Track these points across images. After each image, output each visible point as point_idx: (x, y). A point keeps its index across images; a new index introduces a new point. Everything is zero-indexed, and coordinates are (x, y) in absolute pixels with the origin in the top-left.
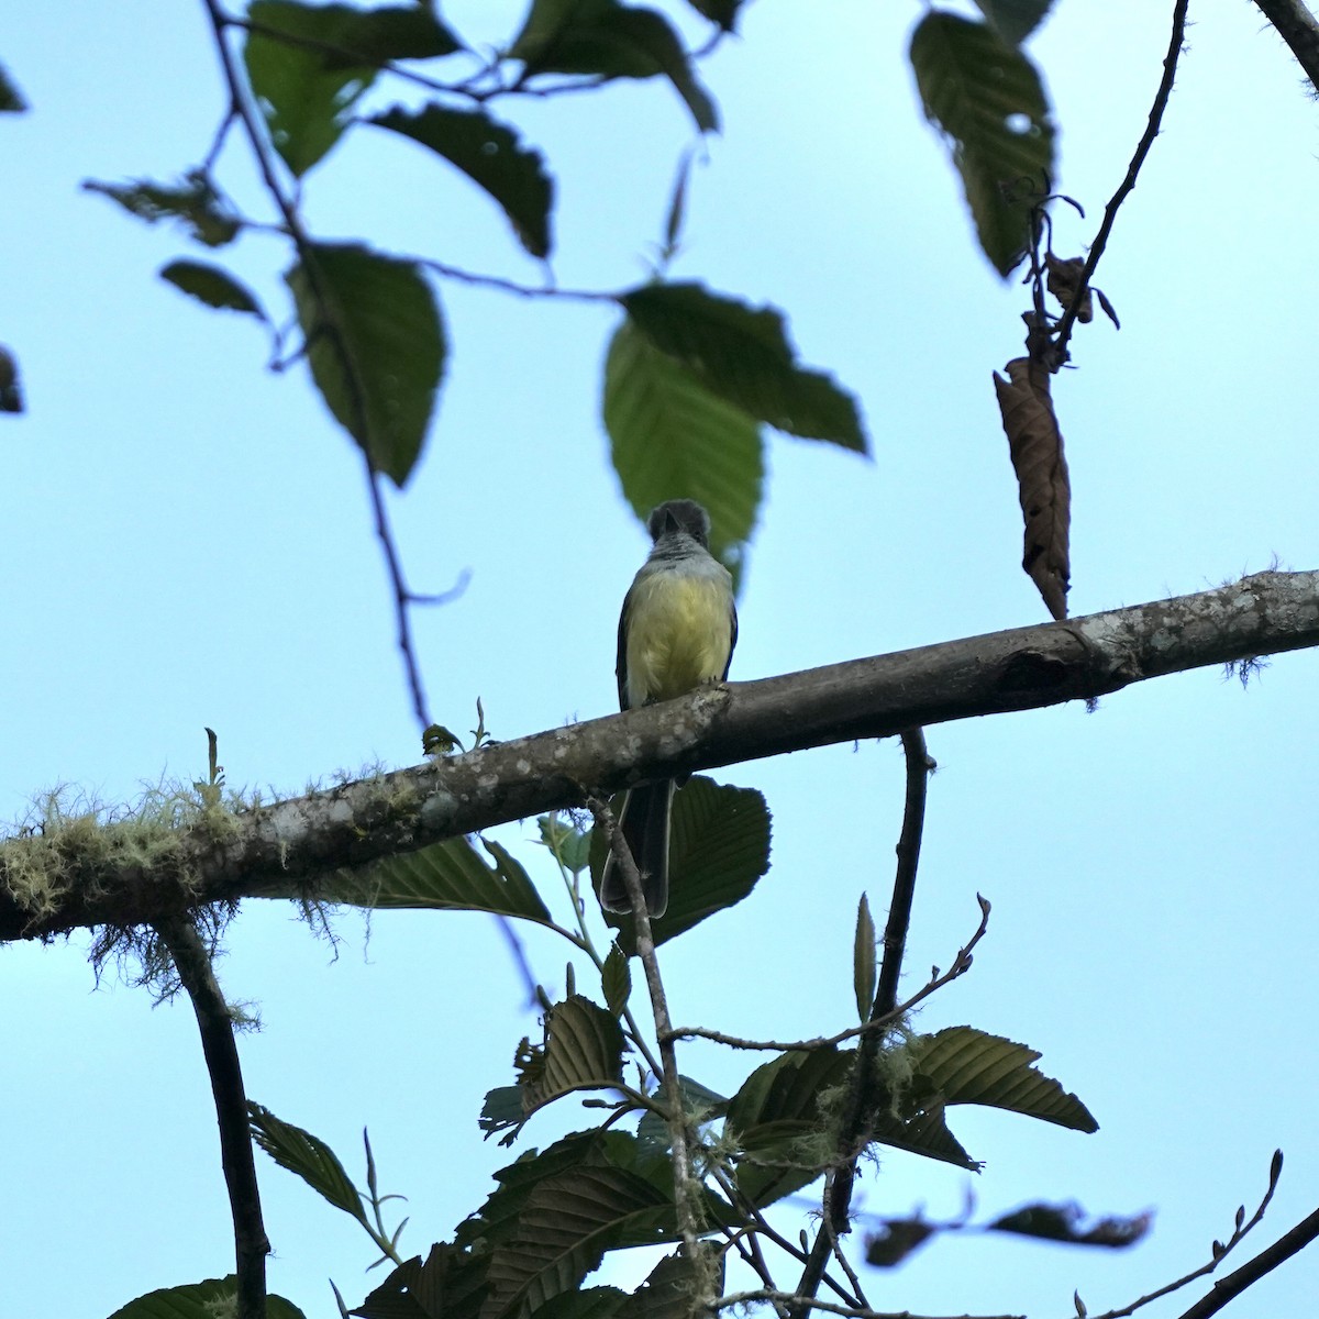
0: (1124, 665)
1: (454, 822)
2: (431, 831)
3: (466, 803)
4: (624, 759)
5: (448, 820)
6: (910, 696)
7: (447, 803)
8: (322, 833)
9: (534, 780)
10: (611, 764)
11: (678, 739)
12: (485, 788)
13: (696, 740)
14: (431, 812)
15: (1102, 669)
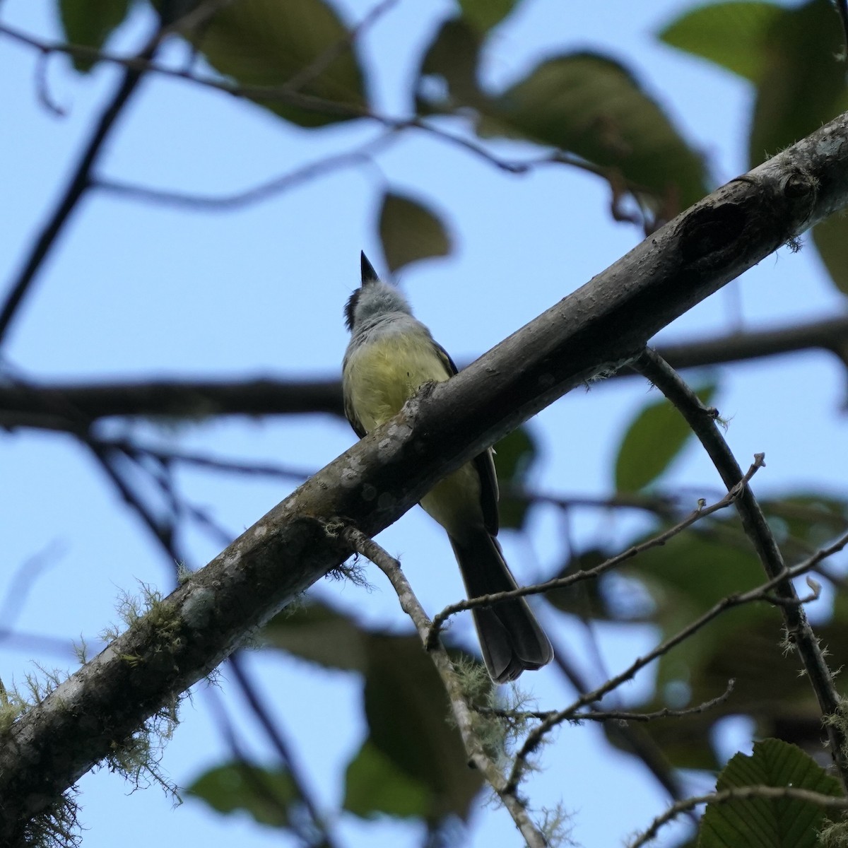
0: (794, 177)
1: (218, 611)
2: (201, 631)
3: (220, 588)
4: (350, 479)
5: (211, 612)
6: (602, 302)
7: (203, 597)
8: (97, 679)
9: (274, 536)
10: (340, 488)
11: (394, 438)
12: (232, 566)
13: (411, 431)
14: (191, 611)
15: (776, 192)
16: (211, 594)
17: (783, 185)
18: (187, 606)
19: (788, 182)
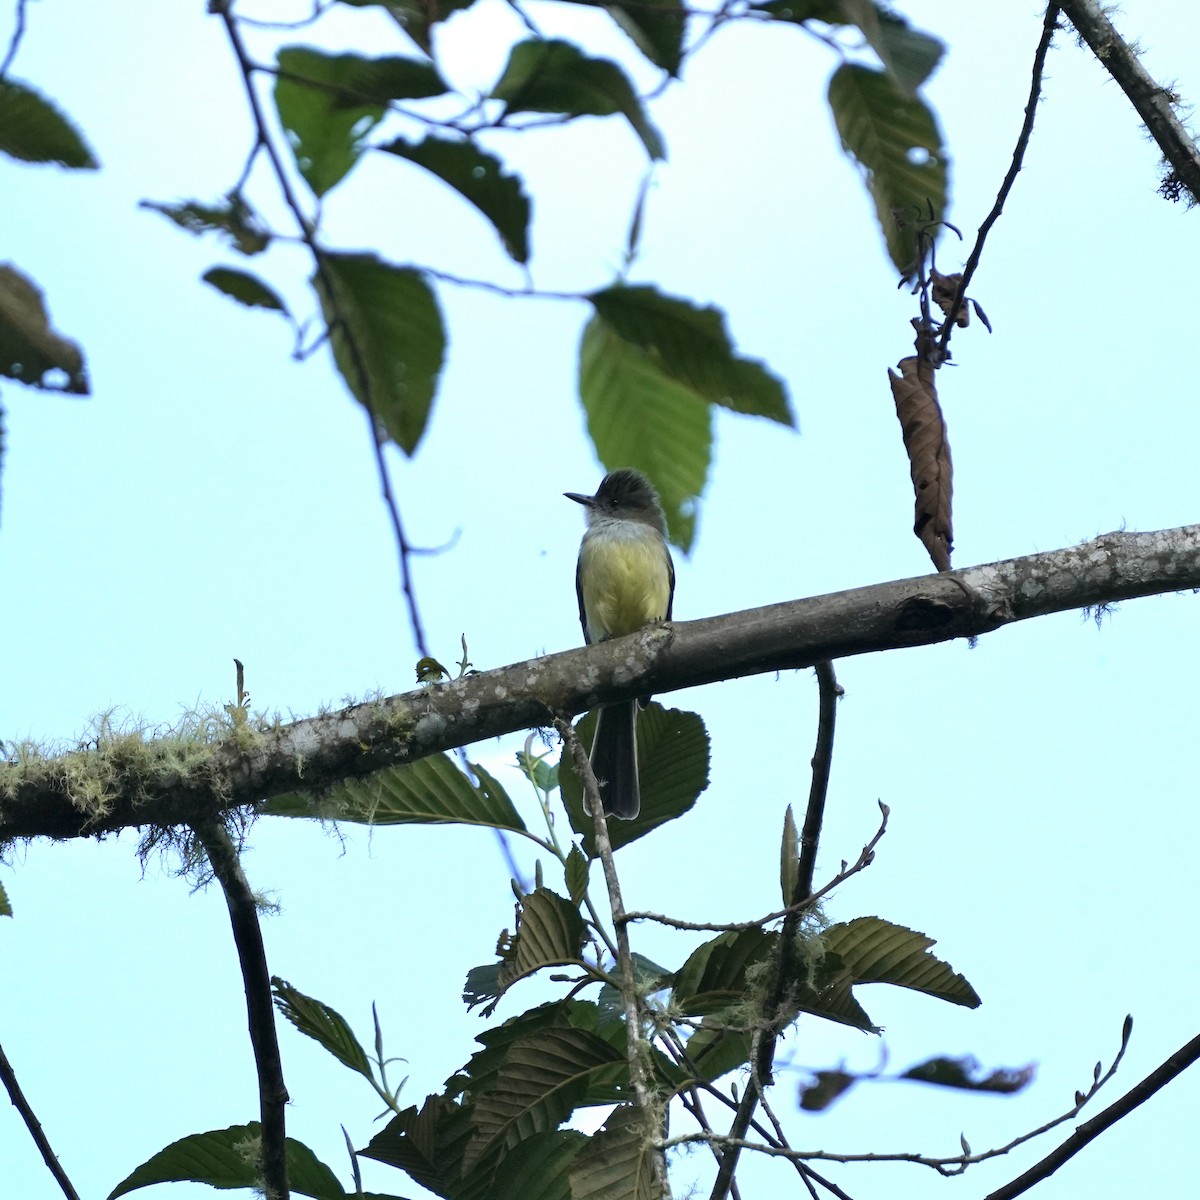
0: (999, 609)
1: (443, 739)
2: (423, 746)
3: (452, 723)
4: (585, 686)
5: (437, 736)
6: (822, 634)
7: (436, 723)
8: (332, 748)
9: (510, 703)
10: (574, 690)
11: (629, 669)
12: (468, 710)
13: (645, 670)
14: (423, 730)
15: (981, 612)
16: (444, 725)
17: (990, 611)
18: (422, 724)
19: (994, 612)
